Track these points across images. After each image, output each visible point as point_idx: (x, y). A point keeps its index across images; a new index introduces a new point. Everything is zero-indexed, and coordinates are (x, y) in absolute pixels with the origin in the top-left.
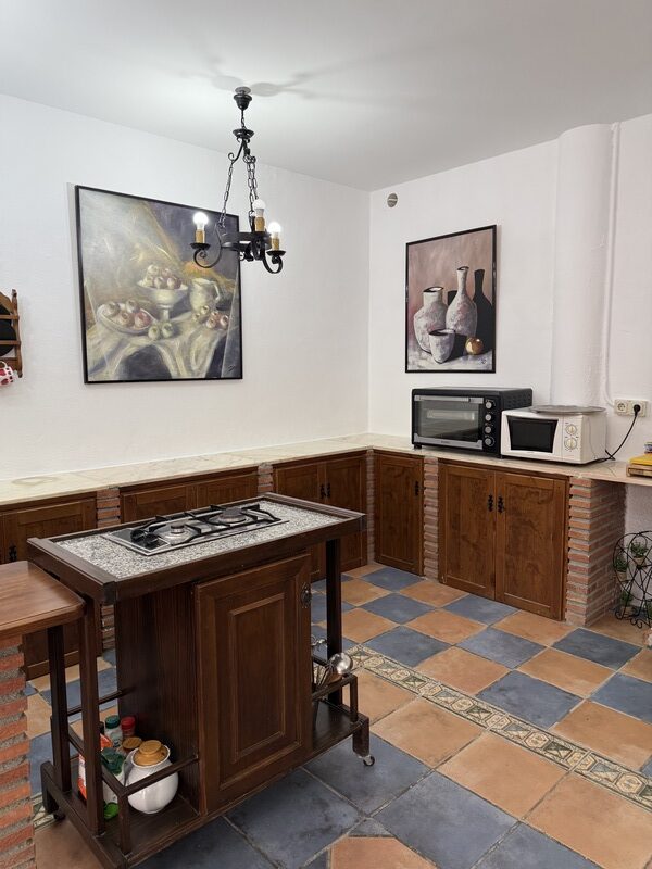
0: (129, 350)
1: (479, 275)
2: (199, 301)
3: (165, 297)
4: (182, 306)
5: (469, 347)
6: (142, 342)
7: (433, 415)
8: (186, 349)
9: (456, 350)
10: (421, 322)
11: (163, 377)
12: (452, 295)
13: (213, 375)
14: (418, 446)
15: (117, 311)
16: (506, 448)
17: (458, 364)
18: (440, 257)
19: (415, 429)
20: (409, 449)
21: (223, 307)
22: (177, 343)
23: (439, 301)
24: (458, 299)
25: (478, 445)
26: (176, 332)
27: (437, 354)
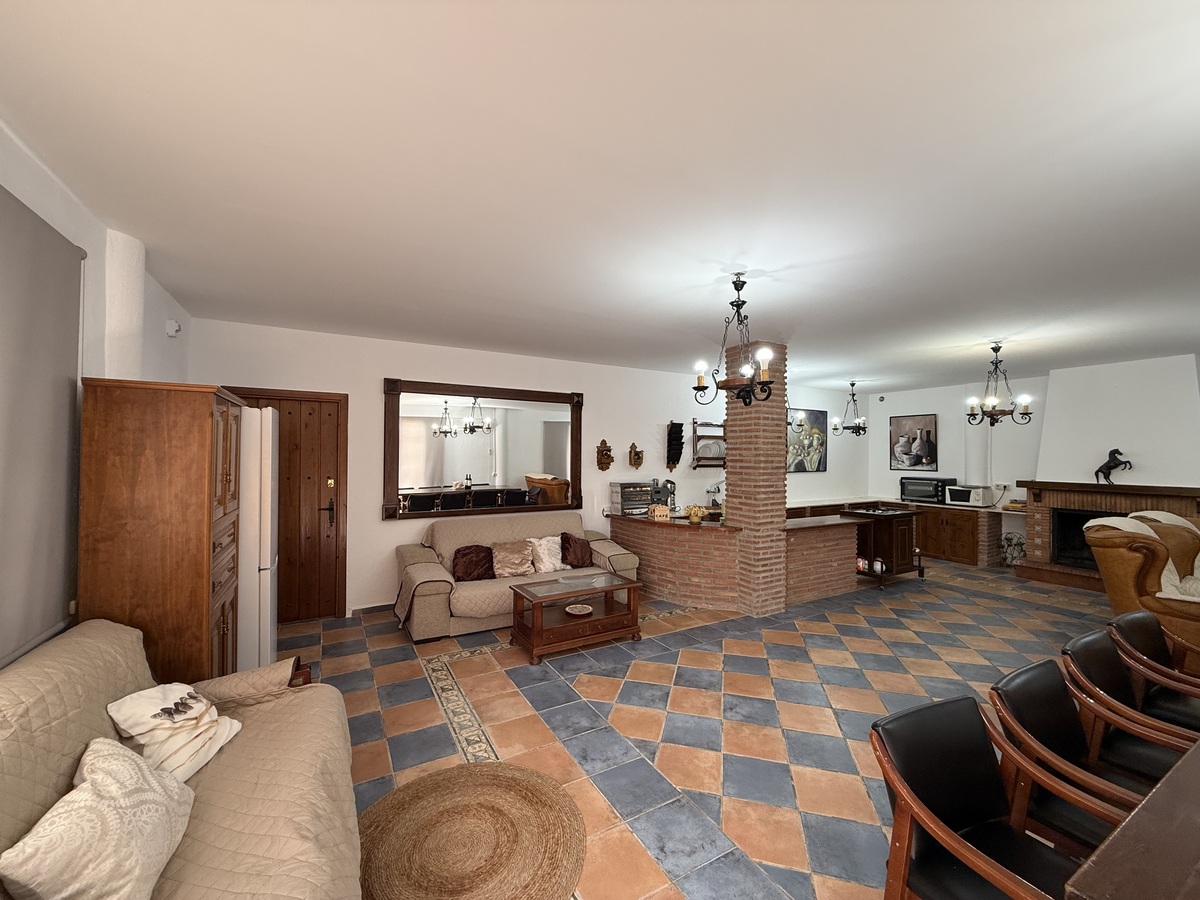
1: (928, 432)
3: (806, 442)
4: (811, 445)
5: (924, 460)
6: (800, 458)
7: (910, 488)
8: (811, 460)
9: (917, 461)
10: (898, 449)
12: (914, 439)
13: (818, 470)
14: (903, 500)
16: (948, 501)
17: (917, 468)
18: (908, 425)
19: (902, 493)
20: (900, 501)
21: (822, 445)
22: (808, 458)
23: (908, 441)
24: (918, 441)
25: (935, 500)
26: (809, 455)
27: (907, 463)
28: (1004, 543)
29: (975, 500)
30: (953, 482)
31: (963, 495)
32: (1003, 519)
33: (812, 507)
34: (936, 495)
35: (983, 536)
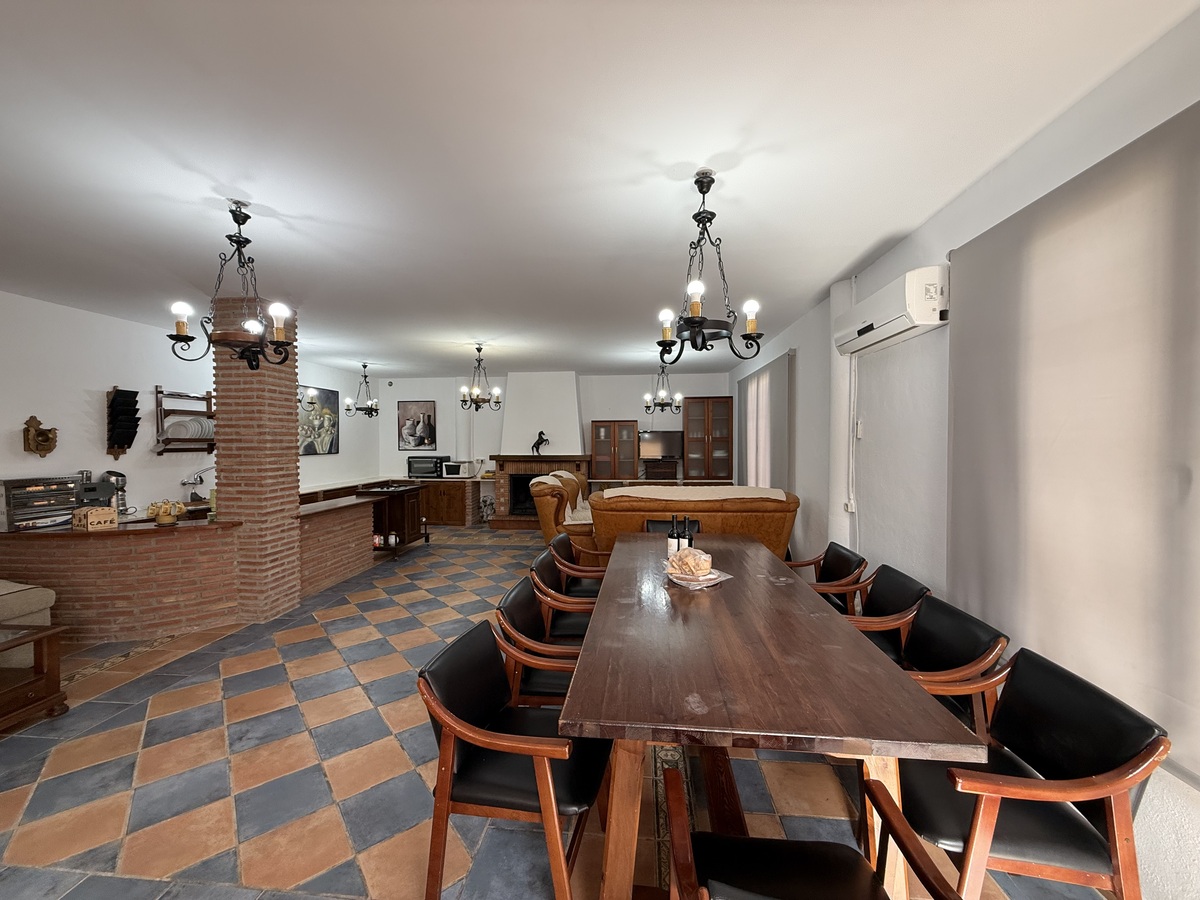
0: (306, 443)
1: (429, 416)
2: (326, 424)
3: (317, 423)
4: (321, 426)
5: (426, 441)
6: (309, 440)
7: (416, 466)
8: (322, 442)
9: (420, 442)
10: (405, 432)
11: (316, 454)
12: (418, 422)
13: (330, 452)
14: (410, 477)
15: (303, 429)
16: (445, 475)
17: (421, 448)
18: (413, 409)
19: (410, 471)
20: (407, 479)
21: (333, 426)
22: (319, 440)
23: (413, 424)
24: (421, 424)
25: (435, 475)
26: (319, 436)
27: (413, 444)
28: (482, 505)
29: (463, 473)
30: (448, 459)
31: (454, 469)
32: (481, 486)
33: (325, 492)
34: (436, 471)
35: (469, 502)
